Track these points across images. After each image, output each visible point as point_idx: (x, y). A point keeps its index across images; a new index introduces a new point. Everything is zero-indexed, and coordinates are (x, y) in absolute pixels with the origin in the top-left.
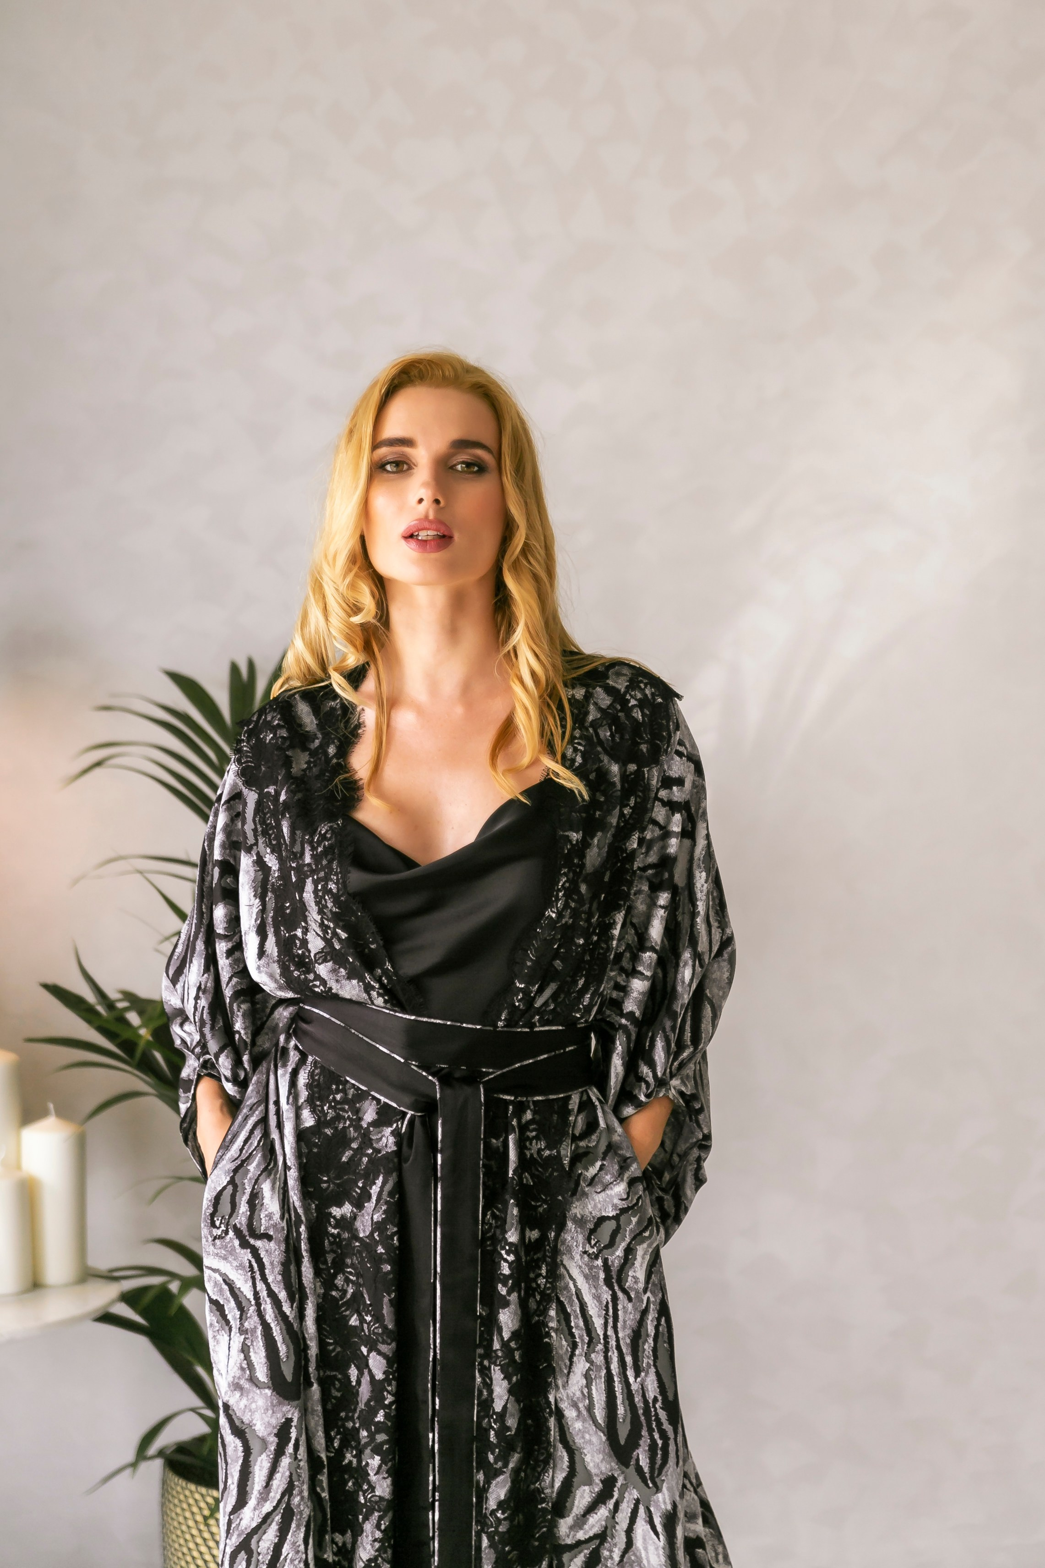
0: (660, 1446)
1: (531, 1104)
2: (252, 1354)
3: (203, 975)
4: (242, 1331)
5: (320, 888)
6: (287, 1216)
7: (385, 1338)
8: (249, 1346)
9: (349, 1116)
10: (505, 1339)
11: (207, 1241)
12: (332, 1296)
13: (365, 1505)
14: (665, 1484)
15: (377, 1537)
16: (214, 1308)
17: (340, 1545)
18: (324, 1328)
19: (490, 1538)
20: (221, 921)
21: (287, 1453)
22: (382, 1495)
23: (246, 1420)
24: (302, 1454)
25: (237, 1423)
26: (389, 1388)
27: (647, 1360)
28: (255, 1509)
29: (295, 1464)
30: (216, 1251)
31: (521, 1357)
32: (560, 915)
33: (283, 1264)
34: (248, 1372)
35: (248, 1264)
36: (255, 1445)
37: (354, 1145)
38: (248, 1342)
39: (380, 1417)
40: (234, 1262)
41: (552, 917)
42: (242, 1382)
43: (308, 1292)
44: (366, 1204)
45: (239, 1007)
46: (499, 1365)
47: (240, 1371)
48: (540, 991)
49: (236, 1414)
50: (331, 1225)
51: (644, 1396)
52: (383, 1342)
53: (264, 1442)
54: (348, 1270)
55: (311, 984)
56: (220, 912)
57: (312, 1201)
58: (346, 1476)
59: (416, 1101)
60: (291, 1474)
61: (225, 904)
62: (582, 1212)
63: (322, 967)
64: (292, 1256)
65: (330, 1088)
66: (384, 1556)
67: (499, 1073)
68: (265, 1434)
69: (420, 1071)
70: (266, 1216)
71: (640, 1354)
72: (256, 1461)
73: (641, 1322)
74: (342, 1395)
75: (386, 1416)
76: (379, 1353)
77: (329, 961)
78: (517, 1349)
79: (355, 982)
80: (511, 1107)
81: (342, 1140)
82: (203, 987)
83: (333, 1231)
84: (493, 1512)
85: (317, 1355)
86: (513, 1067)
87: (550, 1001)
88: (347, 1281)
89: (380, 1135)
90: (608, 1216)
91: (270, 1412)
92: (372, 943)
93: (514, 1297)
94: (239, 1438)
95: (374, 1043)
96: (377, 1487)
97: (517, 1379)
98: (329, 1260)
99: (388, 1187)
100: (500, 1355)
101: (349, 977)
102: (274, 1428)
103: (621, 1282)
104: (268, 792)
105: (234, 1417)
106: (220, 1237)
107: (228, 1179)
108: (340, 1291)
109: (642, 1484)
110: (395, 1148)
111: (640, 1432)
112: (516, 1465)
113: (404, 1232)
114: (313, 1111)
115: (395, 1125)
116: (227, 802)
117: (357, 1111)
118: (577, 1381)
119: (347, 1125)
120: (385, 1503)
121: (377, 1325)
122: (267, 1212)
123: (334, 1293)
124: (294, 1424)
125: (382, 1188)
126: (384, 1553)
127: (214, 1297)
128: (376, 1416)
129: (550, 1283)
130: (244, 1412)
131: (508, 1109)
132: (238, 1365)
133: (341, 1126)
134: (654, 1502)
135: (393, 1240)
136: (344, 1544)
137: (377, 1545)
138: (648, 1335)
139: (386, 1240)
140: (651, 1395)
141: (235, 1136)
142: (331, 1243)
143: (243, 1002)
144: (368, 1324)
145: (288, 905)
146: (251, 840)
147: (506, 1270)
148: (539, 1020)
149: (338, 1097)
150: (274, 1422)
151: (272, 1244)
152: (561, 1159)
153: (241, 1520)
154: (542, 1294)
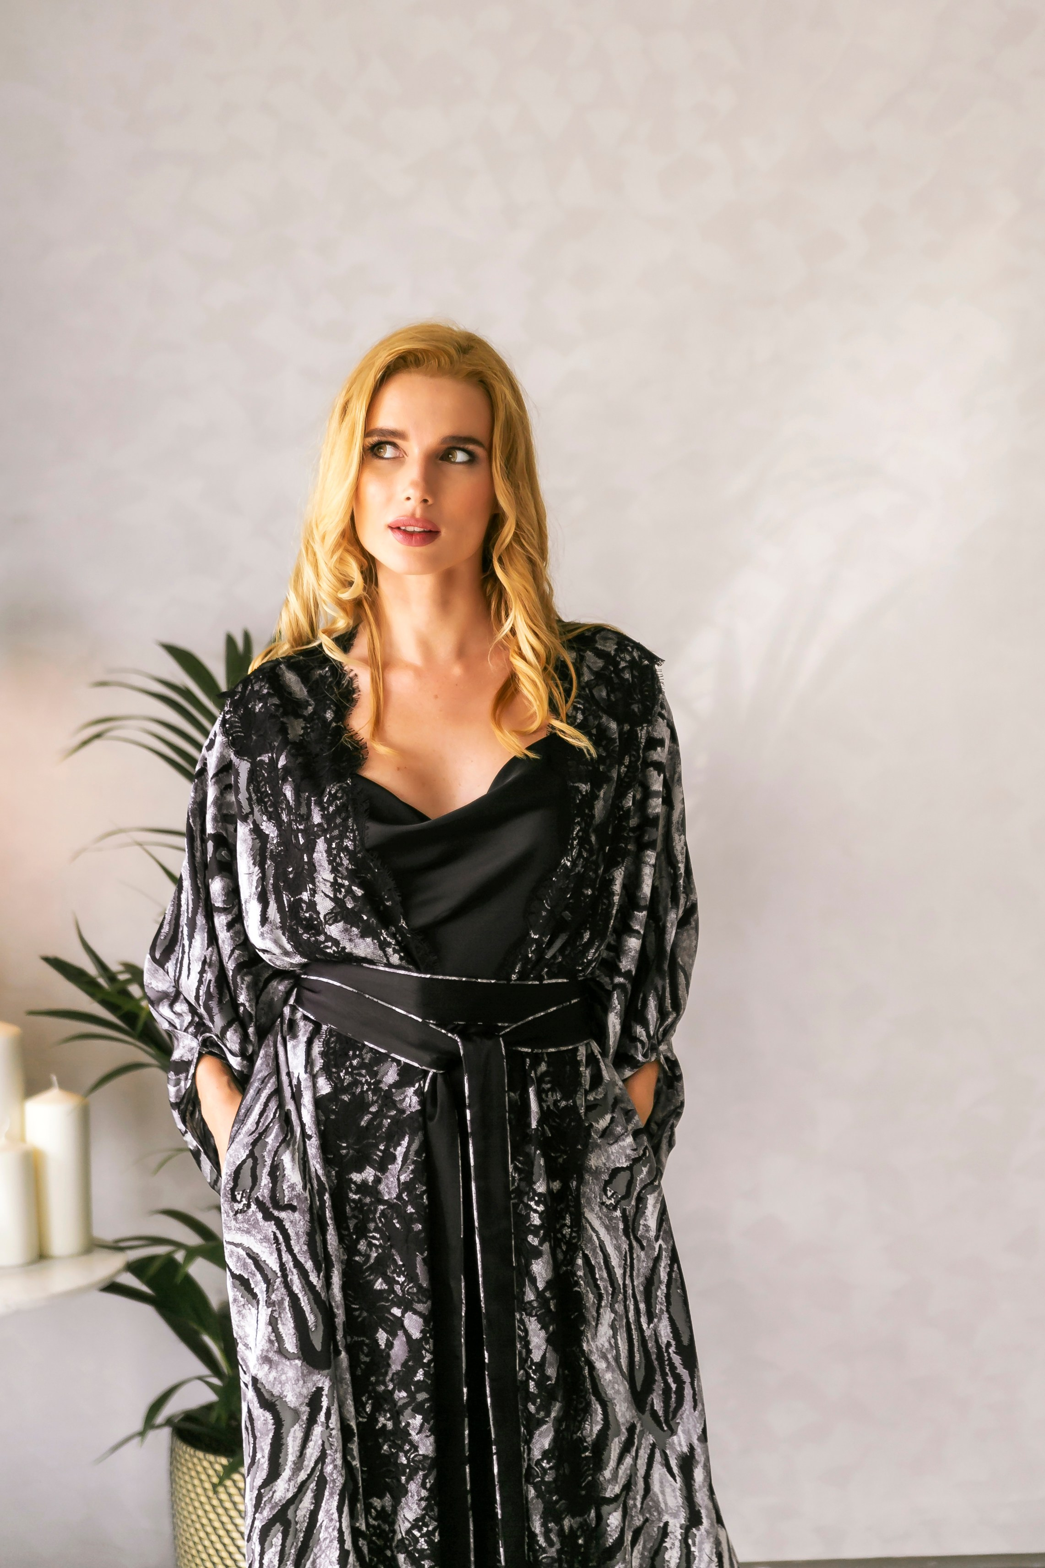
0: (674, 1389)
1: (545, 1056)
2: (280, 1326)
3: (207, 949)
4: (269, 1303)
5: (334, 845)
6: (309, 1186)
7: (420, 1297)
8: (277, 1319)
9: (366, 1080)
10: (540, 1289)
11: (228, 1216)
12: (356, 1261)
13: (408, 1466)
14: (680, 1427)
15: (423, 1496)
16: (238, 1283)
17: (379, 1509)
18: (350, 1294)
19: (537, 1487)
20: (219, 894)
21: (319, 1422)
22: (426, 1453)
23: (276, 1392)
24: (334, 1423)
25: (267, 1396)
26: (427, 1347)
27: (660, 1306)
28: (290, 1480)
29: (327, 1433)
30: (238, 1226)
31: (556, 1306)
32: (574, 863)
33: (308, 1234)
34: (276, 1344)
35: (272, 1237)
36: (286, 1417)
37: (373, 1109)
38: (276, 1315)
39: (420, 1376)
40: (258, 1235)
41: (567, 865)
42: (271, 1355)
43: (334, 1260)
44: (389, 1166)
45: (243, 980)
46: (536, 1316)
47: (268, 1344)
48: (550, 944)
49: (265, 1387)
50: (351, 1191)
51: (657, 1341)
52: (419, 1301)
53: (296, 1412)
54: (371, 1235)
55: (322, 946)
56: (217, 886)
57: (332, 1168)
58: (380, 1440)
59: (438, 1058)
60: (323, 1442)
61: (222, 877)
62: (596, 1164)
63: (333, 927)
64: (317, 1225)
65: (347, 1054)
66: (431, 1514)
67: (514, 1026)
68: (297, 1404)
69: (439, 1029)
70: (289, 1187)
71: (653, 1301)
72: (289, 1432)
73: (654, 1269)
74: (371, 1360)
75: (426, 1374)
76: (415, 1312)
77: (339, 921)
78: (552, 1298)
79: (369, 940)
80: (528, 1060)
81: (361, 1105)
82: (208, 960)
83: (354, 1196)
84: (538, 1463)
85: (344, 1322)
86: (527, 1020)
87: (558, 954)
88: (370, 1245)
89: (403, 1096)
90: (622, 1167)
91: (301, 1382)
92: (388, 900)
93: (546, 1247)
94: (269, 1411)
95: (389, 1006)
96: (421, 1445)
97: (553, 1328)
98: (351, 1226)
99: (415, 1146)
100: (535, 1305)
101: (363, 935)
102: (305, 1397)
103: (635, 1230)
104: (261, 761)
105: (262, 1390)
106: (242, 1211)
107: (247, 1152)
108: (363, 1256)
109: (658, 1428)
110: (419, 1108)
111: (654, 1376)
112: (558, 1415)
113: (433, 1191)
114: (329, 1078)
115: (417, 1085)
116: (215, 775)
117: (374, 1074)
118: (605, 1330)
119: (365, 1089)
120: (429, 1461)
121: (411, 1285)
122: (289, 1183)
123: (357, 1258)
124: (325, 1392)
125: (408, 1148)
126: (431, 1511)
127: (237, 1272)
128: (415, 1376)
129: (575, 1232)
130: (274, 1384)
131: (525, 1062)
132: (266, 1338)
133: (359, 1090)
134: (670, 1444)
135: (423, 1199)
136: (383, 1507)
137: (423, 1504)
138: (660, 1282)
139: (415, 1200)
140: (664, 1340)
141: (249, 1110)
142: (353, 1209)
143: (246, 974)
144: (402, 1285)
145: (290, 869)
146: (246, 809)
147: (536, 1220)
148: (547, 973)
149: (355, 1062)
150: (305, 1391)
151: (297, 1214)
152: (577, 1108)
153: (274, 1492)
154: (569, 1243)
